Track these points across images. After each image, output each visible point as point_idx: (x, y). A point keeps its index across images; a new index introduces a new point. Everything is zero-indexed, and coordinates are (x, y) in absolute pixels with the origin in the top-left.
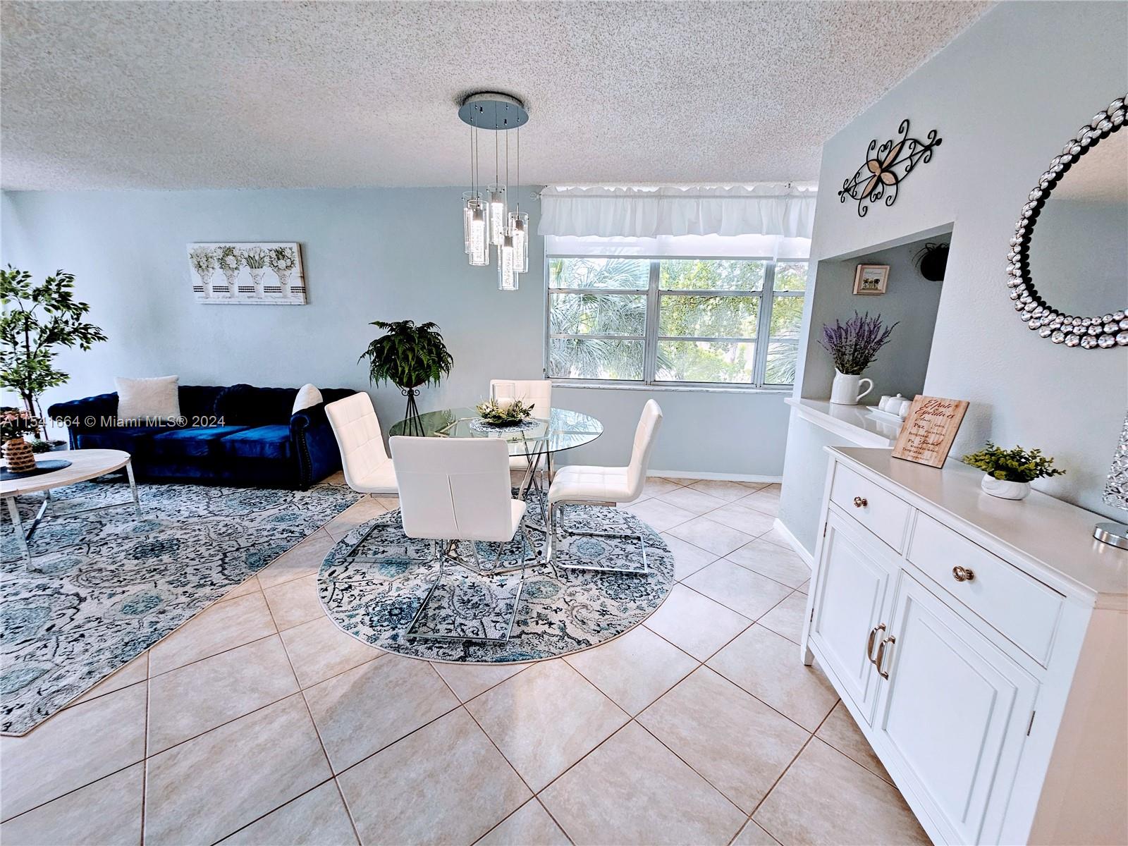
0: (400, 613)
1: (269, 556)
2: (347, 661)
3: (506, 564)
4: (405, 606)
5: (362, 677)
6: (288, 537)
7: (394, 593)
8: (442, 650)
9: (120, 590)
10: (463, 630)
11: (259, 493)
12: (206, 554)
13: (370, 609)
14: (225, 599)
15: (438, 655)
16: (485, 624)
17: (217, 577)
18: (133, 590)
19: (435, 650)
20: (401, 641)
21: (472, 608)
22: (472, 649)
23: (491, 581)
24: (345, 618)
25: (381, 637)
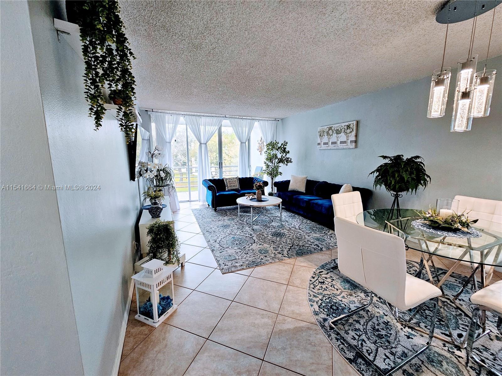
0: (336, 310)
1: (305, 253)
2: (300, 315)
3: (422, 325)
4: (340, 308)
5: (300, 327)
6: (316, 248)
7: (340, 298)
8: (342, 346)
9: (263, 244)
10: (362, 344)
11: (318, 226)
12: (288, 243)
13: (325, 298)
14: (283, 262)
15: (339, 346)
16: (379, 352)
17: (285, 253)
18: (265, 245)
19: (339, 343)
20: (326, 324)
21: (377, 336)
22: (360, 360)
23: (402, 329)
24: (312, 295)
25: (320, 315)
